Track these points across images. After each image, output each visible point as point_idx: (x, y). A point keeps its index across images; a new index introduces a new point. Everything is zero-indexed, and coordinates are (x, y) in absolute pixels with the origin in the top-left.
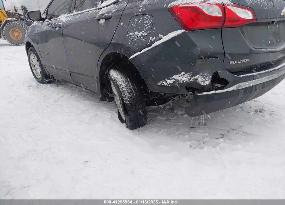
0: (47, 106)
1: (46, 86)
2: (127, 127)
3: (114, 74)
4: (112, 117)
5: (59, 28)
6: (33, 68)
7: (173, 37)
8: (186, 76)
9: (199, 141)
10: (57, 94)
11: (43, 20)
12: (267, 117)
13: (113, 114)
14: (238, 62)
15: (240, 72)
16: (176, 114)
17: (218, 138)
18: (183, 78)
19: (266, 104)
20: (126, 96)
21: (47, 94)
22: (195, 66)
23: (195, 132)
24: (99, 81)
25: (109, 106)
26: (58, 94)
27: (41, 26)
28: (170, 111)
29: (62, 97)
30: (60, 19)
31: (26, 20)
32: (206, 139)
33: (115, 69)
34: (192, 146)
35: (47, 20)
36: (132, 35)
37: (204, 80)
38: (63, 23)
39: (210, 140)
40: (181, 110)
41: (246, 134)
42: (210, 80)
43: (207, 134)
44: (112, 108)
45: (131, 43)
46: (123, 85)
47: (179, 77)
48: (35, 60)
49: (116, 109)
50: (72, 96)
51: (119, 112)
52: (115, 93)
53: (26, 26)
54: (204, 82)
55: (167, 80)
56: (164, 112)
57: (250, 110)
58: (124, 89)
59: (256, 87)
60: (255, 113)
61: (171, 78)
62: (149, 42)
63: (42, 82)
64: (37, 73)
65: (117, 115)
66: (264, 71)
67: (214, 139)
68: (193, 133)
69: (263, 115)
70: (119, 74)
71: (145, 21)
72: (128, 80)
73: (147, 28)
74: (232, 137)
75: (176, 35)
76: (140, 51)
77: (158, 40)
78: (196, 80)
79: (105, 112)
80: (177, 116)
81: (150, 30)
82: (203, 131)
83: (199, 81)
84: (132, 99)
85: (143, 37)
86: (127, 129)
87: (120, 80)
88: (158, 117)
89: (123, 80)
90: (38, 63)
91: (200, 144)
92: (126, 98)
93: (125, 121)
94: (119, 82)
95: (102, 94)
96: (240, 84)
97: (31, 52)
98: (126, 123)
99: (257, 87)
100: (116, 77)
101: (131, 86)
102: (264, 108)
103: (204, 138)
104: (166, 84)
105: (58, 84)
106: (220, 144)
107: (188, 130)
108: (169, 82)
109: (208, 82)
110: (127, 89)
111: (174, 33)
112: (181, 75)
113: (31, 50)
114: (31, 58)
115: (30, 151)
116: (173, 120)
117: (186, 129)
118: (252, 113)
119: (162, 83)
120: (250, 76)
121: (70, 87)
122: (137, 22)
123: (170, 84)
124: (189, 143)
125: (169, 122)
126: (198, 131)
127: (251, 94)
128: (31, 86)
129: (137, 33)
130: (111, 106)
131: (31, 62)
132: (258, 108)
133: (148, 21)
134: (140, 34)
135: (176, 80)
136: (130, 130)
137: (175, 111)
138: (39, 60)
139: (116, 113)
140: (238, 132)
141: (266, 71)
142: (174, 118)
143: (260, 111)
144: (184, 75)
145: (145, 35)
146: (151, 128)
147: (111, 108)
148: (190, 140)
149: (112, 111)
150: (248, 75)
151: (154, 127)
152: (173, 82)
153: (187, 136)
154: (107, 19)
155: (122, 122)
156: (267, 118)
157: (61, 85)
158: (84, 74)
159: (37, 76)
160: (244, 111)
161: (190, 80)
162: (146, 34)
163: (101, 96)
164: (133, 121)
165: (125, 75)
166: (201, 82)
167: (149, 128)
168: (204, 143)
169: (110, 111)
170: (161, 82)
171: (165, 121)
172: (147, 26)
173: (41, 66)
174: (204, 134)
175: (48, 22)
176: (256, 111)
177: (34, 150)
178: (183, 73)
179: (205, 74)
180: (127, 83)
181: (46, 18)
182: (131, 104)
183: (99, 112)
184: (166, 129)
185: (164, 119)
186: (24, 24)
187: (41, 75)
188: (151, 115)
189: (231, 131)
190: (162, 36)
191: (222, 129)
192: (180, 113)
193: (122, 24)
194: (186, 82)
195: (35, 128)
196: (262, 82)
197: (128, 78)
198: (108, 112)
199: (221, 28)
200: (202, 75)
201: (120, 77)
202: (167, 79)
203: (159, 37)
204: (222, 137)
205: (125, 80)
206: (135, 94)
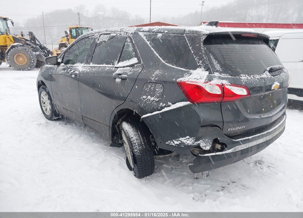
0: (57, 148)
1: (55, 124)
2: (135, 176)
3: (126, 126)
4: (120, 162)
5: (75, 75)
6: (42, 105)
7: (180, 106)
8: (190, 140)
9: (201, 193)
10: (65, 133)
11: (58, 64)
12: (265, 169)
13: (122, 160)
14: (235, 129)
15: (237, 135)
16: (181, 163)
17: (219, 190)
18: (188, 141)
19: (266, 155)
20: (136, 148)
21: (56, 133)
22: (198, 133)
23: (198, 183)
24: (111, 129)
25: (117, 150)
26: (67, 134)
27: (57, 69)
28: (176, 158)
29: (71, 137)
30: (77, 67)
31: (32, 46)
32: (207, 191)
33: (127, 122)
34: (195, 199)
35: (63, 64)
36: (145, 98)
37: (205, 145)
38: (79, 72)
39: (212, 192)
40: (186, 158)
41: (244, 188)
42: (210, 146)
43: (209, 186)
44: (121, 152)
45: (144, 105)
46: (134, 138)
47: (185, 140)
48: (45, 98)
49: (124, 154)
50: (81, 137)
51: (127, 158)
52: (125, 141)
53: (32, 51)
54: (206, 147)
55: (174, 141)
56: (170, 159)
57: (250, 161)
58: (135, 142)
59: (251, 148)
60: (254, 164)
61: (177, 140)
62: (159, 107)
63: (50, 119)
64: (46, 110)
65: (125, 161)
66: (259, 135)
67: (215, 192)
68: (197, 184)
69: (262, 168)
70: (131, 127)
71: (157, 88)
72: (138, 133)
73: (159, 95)
74: (232, 190)
75: (183, 106)
76: (152, 113)
77: (167, 107)
78: (199, 144)
79: (114, 157)
80: (182, 165)
81: (161, 97)
82: (205, 182)
83: (202, 146)
84: (142, 151)
85: (154, 102)
86: (135, 177)
87: (131, 133)
88: (165, 165)
89: (134, 133)
90: (49, 101)
91: (202, 197)
92: (136, 150)
93: (134, 169)
94: (131, 135)
95: (112, 140)
96: (237, 147)
97: (43, 90)
98: (134, 171)
99: (253, 148)
100: (128, 130)
101: (141, 139)
102: (263, 160)
103: (206, 190)
104: (173, 144)
105: (66, 121)
106: (220, 197)
107: (192, 180)
108: (176, 142)
109: (209, 147)
110: (138, 142)
111: (181, 104)
112: (186, 138)
113: (43, 88)
114: (42, 95)
115: (44, 198)
116: (178, 168)
117: (190, 179)
118: (252, 165)
119: (170, 143)
120: (246, 139)
121: (78, 126)
122: (150, 88)
123: (177, 144)
124: (192, 195)
125: (174, 172)
126: (201, 182)
127: (247, 155)
128: (40, 124)
129: (149, 97)
130: (119, 151)
131: (42, 99)
132: (258, 159)
133: (159, 90)
134: (152, 99)
135: (181, 142)
136: (138, 179)
137: (181, 159)
138: (50, 98)
139: (124, 158)
140: (237, 185)
141: (261, 134)
142: (179, 167)
143: (259, 162)
144: (189, 138)
145: (156, 100)
146: (157, 177)
147: (119, 152)
148: (193, 192)
149: (121, 156)
150: (245, 139)
151: (160, 176)
152: (179, 143)
153: (191, 188)
154: (123, 79)
155: (130, 169)
156: (265, 171)
157: (69, 123)
158: (97, 121)
159: (45, 113)
160: (244, 161)
161: (194, 144)
162: (158, 100)
163: (111, 142)
164: (141, 167)
165: (136, 128)
166: (203, 147)
167: (156, 177)
168: (205, 196)
169: (119, 157)
170: (169, 141)
171: (171, 170)
172: (158, 93)
173: (52, 104)
174: (206, 186)
175: (64, 67)
176: (256, 162)
177: (48, 196)
178: (188, 137)
179: (207, 140)
180: (138, 136)
181: (62, 62)
182: (141, 155)
183: (108, 157)
184: (172, 179)
185: (170, 167)
186: (30, 50)
187: (50, 112)
188: (157, 162)
189: (231, 183)
190: (171, 104)
191: (223, 181)
192: (185, 161)
193: (136, 87)
194: (190, 145)
195: (47, 172)
196: (257, 144)
197: (139, 131)
198: (116, 157)
199: (221, 102)
200: (204, 141)
201: (132, 130)
202: (174, 139)
203: (169, 104)
204: (222, 190)
205: (136, 133)
206: (144, 147)
